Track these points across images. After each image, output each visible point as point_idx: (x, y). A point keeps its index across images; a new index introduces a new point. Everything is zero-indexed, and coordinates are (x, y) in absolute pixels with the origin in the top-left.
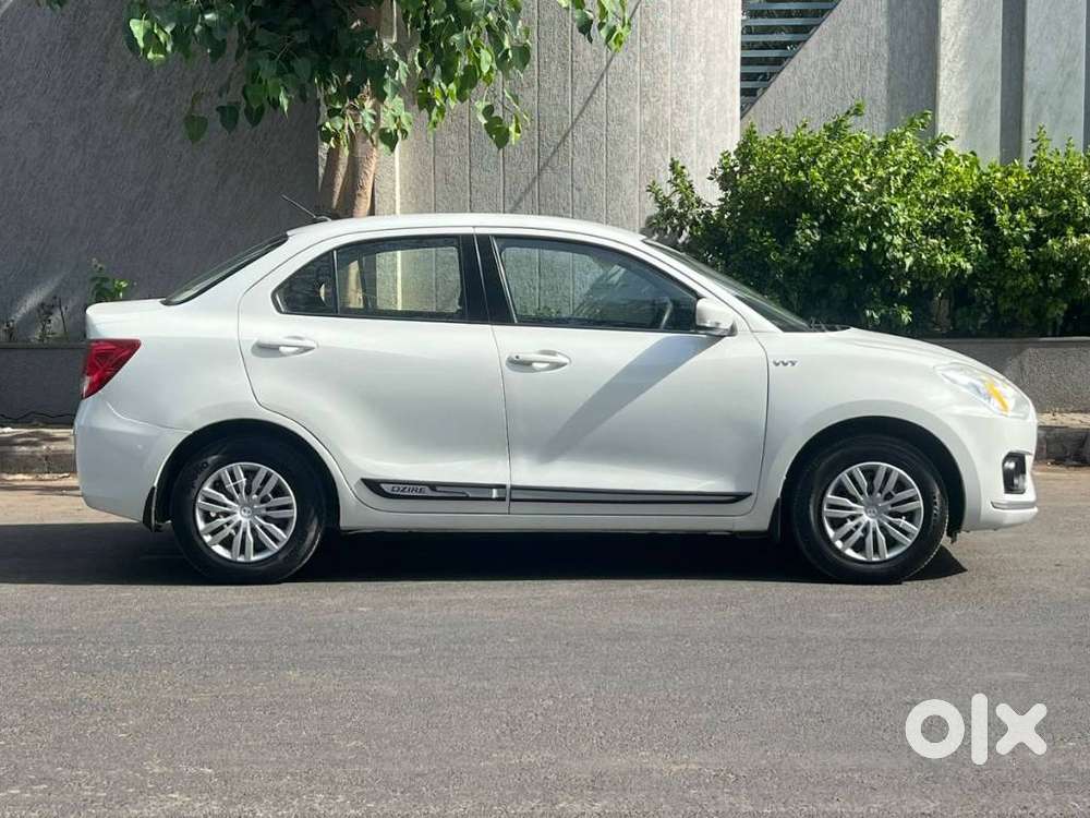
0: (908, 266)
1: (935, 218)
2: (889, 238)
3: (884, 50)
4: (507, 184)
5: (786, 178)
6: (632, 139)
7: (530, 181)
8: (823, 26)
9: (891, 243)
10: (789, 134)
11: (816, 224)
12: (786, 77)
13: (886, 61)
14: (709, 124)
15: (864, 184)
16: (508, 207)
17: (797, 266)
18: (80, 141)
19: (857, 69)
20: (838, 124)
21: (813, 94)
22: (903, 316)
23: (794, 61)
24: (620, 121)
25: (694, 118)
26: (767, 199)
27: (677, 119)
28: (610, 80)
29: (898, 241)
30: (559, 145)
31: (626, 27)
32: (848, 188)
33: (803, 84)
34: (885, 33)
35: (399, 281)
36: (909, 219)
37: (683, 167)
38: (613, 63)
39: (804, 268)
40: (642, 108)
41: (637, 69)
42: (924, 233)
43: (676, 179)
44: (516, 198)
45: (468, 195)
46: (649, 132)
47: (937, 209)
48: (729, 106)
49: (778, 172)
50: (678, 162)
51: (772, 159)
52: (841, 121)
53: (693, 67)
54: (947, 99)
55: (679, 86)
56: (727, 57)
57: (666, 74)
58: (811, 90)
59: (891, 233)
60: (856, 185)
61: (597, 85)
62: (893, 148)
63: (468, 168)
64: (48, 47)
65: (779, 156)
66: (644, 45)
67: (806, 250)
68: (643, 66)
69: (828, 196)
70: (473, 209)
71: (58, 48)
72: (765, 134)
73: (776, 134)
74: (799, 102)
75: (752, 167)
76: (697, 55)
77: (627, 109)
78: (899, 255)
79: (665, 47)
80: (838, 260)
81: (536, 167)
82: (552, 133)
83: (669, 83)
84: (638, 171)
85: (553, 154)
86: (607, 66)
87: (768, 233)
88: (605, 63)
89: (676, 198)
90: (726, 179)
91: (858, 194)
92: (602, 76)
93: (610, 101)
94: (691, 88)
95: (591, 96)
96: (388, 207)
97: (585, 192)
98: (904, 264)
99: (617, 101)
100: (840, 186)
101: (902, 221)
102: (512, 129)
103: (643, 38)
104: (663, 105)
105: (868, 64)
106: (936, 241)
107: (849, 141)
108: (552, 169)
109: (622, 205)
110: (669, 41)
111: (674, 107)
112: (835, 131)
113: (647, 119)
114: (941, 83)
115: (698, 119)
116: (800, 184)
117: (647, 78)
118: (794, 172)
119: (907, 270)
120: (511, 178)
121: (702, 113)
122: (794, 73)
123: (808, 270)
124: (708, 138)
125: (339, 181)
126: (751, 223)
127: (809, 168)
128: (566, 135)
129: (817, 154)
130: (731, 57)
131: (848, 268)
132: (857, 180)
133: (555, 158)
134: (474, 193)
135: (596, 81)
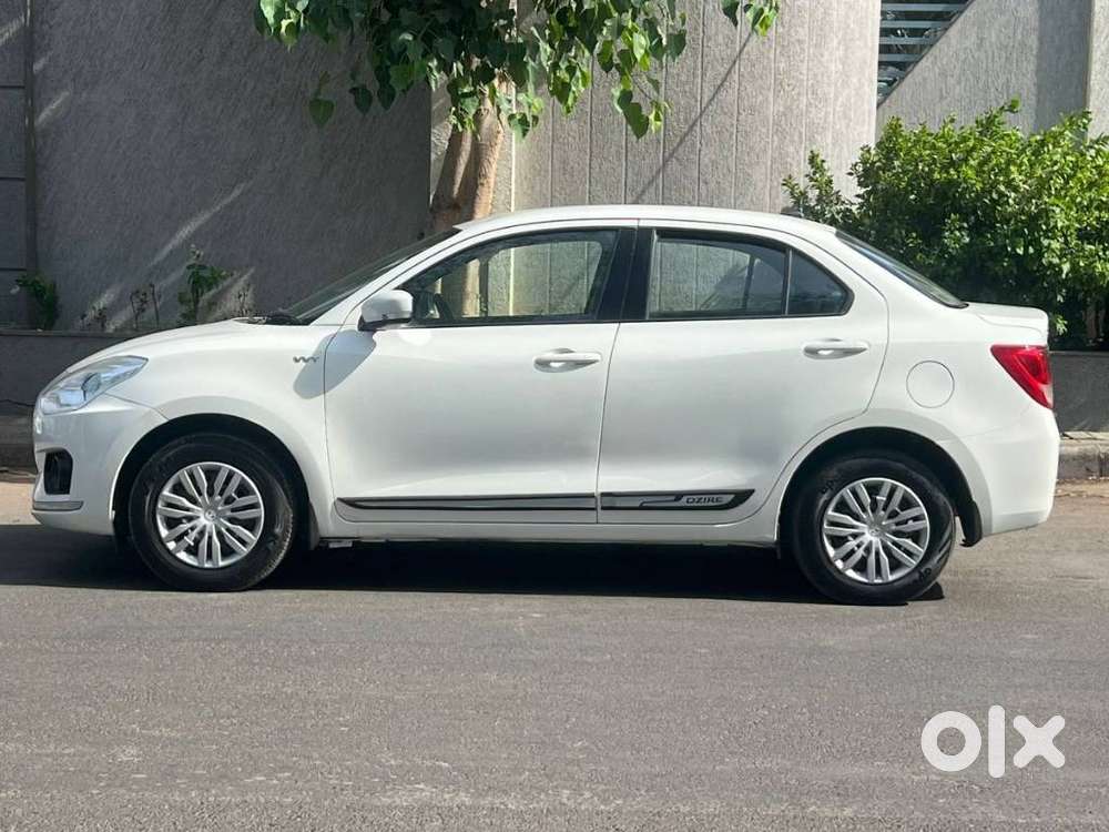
0: (1065, 272)
1: (1094, 223)
2: (1045, 242)
3: (1033, 41)
4: (630, 174)
5: (936, 176)
6: (764, 130)
7: (654, 173)
8: (967, 13)
9: (1049, 247)
10: (934, 129)
11: (965, 225)
12: (925, 68)
13: (1034, 52)
14: (846, 116)
15: (1021, 184)
16: (629, 199)
17: (944, 270)
18: (180, 120)
19: (1003, 60)
20: (991, 120)
21: (954, 85)
22: (1058, 326)
23: (935, 51)
24: (752, 109)
25: (830, 109)
26: (912, 197)
27: (813, 110)
28: (742, 67)
29: (1055, 245)
30: (686, 134)
31: (773, 10)
32: (1002, 188)
33: (943, 74)
34: (1035, 23)
35: (512, 277)
36: (1067, 223)
37: (823, 161)
38: (746, 49)
39: (952, 272)
40: (776, 96)
41: (772, 56)
42: (1079, 238)
43: (815, 173)
44: (639, 189)
45: (587, 186)
46: (783, 122)
47: (1097, 213)
48: (867, 97)
49: (927, 169)
50: (818, 156)
51: (921, 155)
52: (996, 117)
53: (831, 54)
54: (1099, 95)
55: (815, 75)
56: (866, 45)
57: (802, 61)
58: (951, 81)
59: (1048, 238)
60: (1010, 184)
61: (729, 72)
62: (1051, 147)
63: (588, 157)
64: (148, 19)
65: (928, 152)
66: (780, 30)
67: (954, 253)
68: (778, 52)
69: (979, 197)
70: (593, 201)
71: (158, 20)
72: (909, 128)
73: (920, 128)
74: (938, 93)
75: (896, 163)
76: (835, 41)
77: (760, 98)
78: (1056, 261)
79: (803, 33)
80: (989, 264)
81: (661, 158)
82: (678, 121)
83: (805, 72)
84: (769, 163)
85: (679, 145)
86: (741, 52)
87: (914, 235)
88: (738, 49)
89: (813, 194)
90: (868, 175)
91: (1013, 195)
92: (735, 62)
93: (742, 89)
94: (829, 77)
95: (722, 85)
96: (503, 197)
97: (713, 185)
98: (1061, 270)
99: (749, 90)
100: (994, 186)
101: (1060, 225)
102: (652, 117)
103: (779, 23)
104: (799, 94)
105: (1015, 55)
106: (1093, 247)
107: (1002, 138)
108: (678, 159)
109: (752, 200)
110: (806, 26)
111: (809, 96)
112: (988, 126)
113: (781, 109)
114: (1093, 77)
115: (834, 110)
116: (951, 183)
117: (782, 65)
118: (945, 169)
119: (1064, 276)
120: (633, 169)
121: (839, 103)
122: (934, 63)
123: (956, 274)
124: (845, 132)
125: (461, 169)
126: (896, 223)
127: (960, 166)
128: (694, 124)
129: (970, 152)
130: (870, 45)
131: (1000, 273)
132: (1014, 179)
133: (681, 150)
134: (594, 184)
135: (727, 67)
